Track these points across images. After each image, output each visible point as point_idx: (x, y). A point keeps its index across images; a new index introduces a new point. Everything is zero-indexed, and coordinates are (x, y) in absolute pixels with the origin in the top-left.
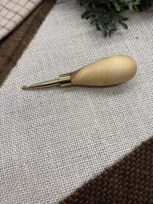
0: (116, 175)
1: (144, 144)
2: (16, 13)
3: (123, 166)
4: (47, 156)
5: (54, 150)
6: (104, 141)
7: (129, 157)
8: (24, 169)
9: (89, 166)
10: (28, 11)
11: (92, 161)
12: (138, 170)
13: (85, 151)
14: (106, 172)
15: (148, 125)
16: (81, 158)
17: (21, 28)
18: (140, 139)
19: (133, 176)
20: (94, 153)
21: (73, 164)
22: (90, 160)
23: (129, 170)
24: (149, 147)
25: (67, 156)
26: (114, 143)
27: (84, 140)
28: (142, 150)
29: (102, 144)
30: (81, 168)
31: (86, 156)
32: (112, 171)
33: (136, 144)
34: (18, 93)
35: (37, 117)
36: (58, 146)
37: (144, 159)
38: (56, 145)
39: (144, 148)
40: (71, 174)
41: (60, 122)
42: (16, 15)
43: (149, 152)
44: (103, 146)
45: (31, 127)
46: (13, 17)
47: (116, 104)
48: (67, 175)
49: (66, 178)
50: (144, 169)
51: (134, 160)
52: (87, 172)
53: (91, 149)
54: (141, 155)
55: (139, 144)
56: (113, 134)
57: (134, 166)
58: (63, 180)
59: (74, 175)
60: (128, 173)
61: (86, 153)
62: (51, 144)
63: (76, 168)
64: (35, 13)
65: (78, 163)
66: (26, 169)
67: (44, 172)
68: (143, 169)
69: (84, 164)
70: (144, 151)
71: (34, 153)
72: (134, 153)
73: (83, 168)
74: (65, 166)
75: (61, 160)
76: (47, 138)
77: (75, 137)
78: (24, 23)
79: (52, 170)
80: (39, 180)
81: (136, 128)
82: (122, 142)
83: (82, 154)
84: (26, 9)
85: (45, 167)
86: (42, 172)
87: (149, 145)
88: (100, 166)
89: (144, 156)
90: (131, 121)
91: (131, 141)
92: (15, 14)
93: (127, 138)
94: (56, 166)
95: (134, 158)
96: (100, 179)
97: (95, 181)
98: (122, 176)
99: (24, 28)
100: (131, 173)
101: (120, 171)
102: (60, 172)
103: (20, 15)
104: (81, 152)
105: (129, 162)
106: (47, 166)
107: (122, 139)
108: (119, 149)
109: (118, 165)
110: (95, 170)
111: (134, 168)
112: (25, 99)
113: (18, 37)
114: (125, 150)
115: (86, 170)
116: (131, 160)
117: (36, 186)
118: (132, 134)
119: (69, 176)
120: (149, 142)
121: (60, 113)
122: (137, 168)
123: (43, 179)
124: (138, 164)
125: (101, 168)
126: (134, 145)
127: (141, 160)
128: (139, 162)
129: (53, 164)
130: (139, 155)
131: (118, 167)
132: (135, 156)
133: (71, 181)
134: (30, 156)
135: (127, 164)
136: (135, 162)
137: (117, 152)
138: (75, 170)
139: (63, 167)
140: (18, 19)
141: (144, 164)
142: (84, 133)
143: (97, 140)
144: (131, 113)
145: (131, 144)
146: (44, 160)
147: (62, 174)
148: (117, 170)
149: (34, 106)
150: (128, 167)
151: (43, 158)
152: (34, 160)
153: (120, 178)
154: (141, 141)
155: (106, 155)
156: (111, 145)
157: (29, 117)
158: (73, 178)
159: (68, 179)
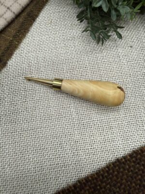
0: (88, 188)
1: (118, 160)
2: (8, 8)
3: (95, 181)
4: (28, 161)
5: (35, 155)
6: (81, 153)
7: (102, 172)
8: (5, 171)
9: (65, 175)
10: (21, 7)
11: (68, 170)
12: (108, 186)
13: (62, 160)
14: (79, 184)
15: (126, 142)
16: (58, 166)
17: (12, 26)
18: (115, 155)
19: (103, 191)
20: (71, 163)
21: (51, 171)
22: (66, 169)
23: (99, 185)
24: (123, 165)
25: (46, 163)
26: (91, 156)
27: (62, 149)
28: (115, 167)
29: (79, 156)
30: (57, 176)
31: (63, 164)
32: (84, 183)
33: (110, 159)
34: (6, 96)
35: (22, 122)
36: (39, 153)
37: (116, 176)
38: (37, 151)
39: (118, 165)
40: (48, 180)
41: (43, 129)
42: (8, 10)
43: (122, 170)
44: (80, 158)
45: (15, 131)
46: (5, 13)
47: (98, 117)
48: (44, 180)
49: (42, 183)
50: (115, 185)
51: (106, 176)
52: (62, 180)
53: (68, 159)
54: (113, 172)
55: (114, 159)
56: (91, 147)
57: (105, 182)
58: (40, 185)
59: (50, 182)
60: (98, 187)
61: (63, 162)
62: (32, 149)
63: (53, 174)
64: (28, 9)
65: (55, 170)
66: (7, 171)
67: (23, 176)
68: (113, 186)
69: (60, 172)
70: (117, 168)
71: (16, 157)
72: (107, 169)
73: (59, 175)
74: (43, 172)
75: (40, 166)
76: (29, 144)
77: (55, 146)
78: (16, 20)
79: (31, 174)
80: (18, 183)
81: (113, 144)
82: (98, 155)
83: (59, 162)
84: (18, 5)
85: (25, 170)
86: (21, 176)
87: (123, 163)
88: (75, 176)
89: (116, 173)
90: (109, 136)
91: (106, 155)
92: (6, 9)
93: (103, 152)
94: (35, 171)
95: (106, 174)
96: (72, 190)
97: (67, 191)
98: (93, 190)
99: (16, 25)
100: (101, 188)
101: (91, 184)
102: (37, 177)
103: (12, 11)
104: (59, 160)
105: (101, 177)
106: (27, 170)
107: (98, 153)
108: (94, 162)
109: (90, 178)
110: (69, 179)
111: (104, 184)
112: (12, 103)
113: (9, 36)
114: (100, 163)
115: (61, 177)
116: (102, 176)
117: (15, 188)
118: (108, 149)
119: (45, 182)
120: (123, 160)
121: (44, 121)
122: (107, 185)
123: (22, 182)
124: (110, 180)
125: (75, 178)
126: (109, 160)
127: (113, 176)
128: (111, 178)
129: (32, 169)
130: (111, 171)
131: (90, 181)
132: (107, 172)
133: (47, 187)
134: (12, 159)
135: (98, 180)
136: (107, 178)
137: (92, 165)
138: (51, 176)
139: (41, 172)
140: (9, 16)
141: (115, 181)
142: (63, 142)
143: (75, 151)
144: (111, 128)
145: (106, 158)
146: (24, 164)
147: (40, 179)
148: (89, 183)
149: (20, 111)
150: (100, 183)
151: (24, 162)
152: (16, 163)
153: (90, 191)
154: (116, 156)
155: (81, 167)
156: (87, 157)
157: (14, 121)
158: (49, 184)
159: (44, 185)
